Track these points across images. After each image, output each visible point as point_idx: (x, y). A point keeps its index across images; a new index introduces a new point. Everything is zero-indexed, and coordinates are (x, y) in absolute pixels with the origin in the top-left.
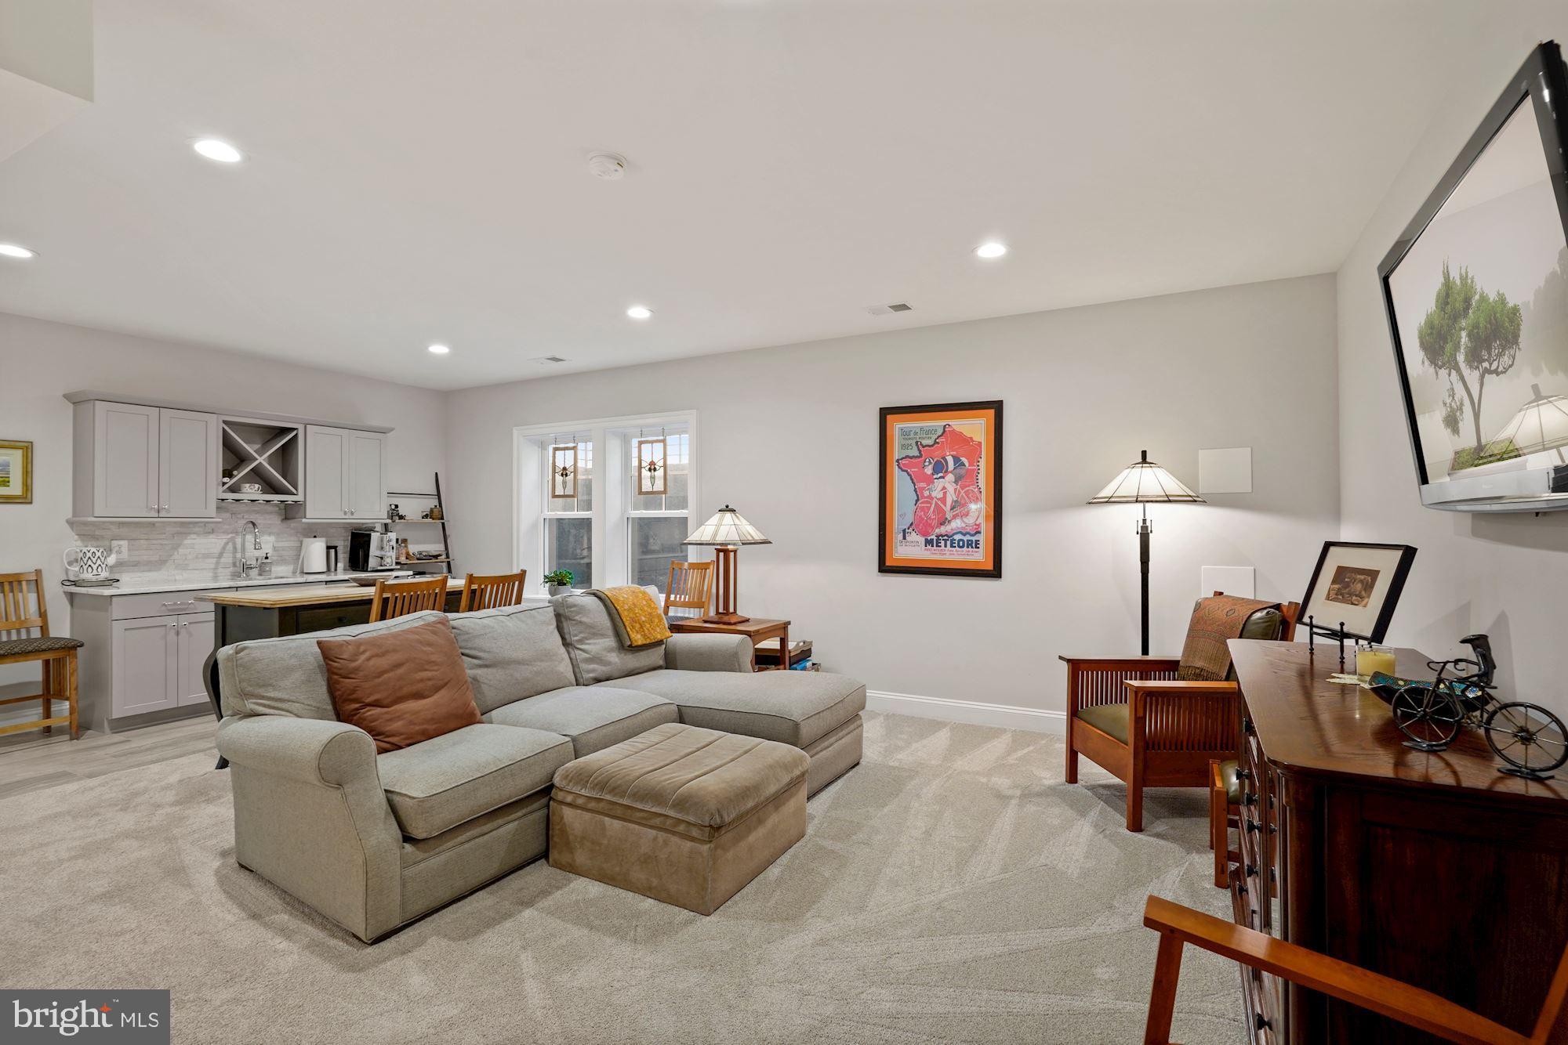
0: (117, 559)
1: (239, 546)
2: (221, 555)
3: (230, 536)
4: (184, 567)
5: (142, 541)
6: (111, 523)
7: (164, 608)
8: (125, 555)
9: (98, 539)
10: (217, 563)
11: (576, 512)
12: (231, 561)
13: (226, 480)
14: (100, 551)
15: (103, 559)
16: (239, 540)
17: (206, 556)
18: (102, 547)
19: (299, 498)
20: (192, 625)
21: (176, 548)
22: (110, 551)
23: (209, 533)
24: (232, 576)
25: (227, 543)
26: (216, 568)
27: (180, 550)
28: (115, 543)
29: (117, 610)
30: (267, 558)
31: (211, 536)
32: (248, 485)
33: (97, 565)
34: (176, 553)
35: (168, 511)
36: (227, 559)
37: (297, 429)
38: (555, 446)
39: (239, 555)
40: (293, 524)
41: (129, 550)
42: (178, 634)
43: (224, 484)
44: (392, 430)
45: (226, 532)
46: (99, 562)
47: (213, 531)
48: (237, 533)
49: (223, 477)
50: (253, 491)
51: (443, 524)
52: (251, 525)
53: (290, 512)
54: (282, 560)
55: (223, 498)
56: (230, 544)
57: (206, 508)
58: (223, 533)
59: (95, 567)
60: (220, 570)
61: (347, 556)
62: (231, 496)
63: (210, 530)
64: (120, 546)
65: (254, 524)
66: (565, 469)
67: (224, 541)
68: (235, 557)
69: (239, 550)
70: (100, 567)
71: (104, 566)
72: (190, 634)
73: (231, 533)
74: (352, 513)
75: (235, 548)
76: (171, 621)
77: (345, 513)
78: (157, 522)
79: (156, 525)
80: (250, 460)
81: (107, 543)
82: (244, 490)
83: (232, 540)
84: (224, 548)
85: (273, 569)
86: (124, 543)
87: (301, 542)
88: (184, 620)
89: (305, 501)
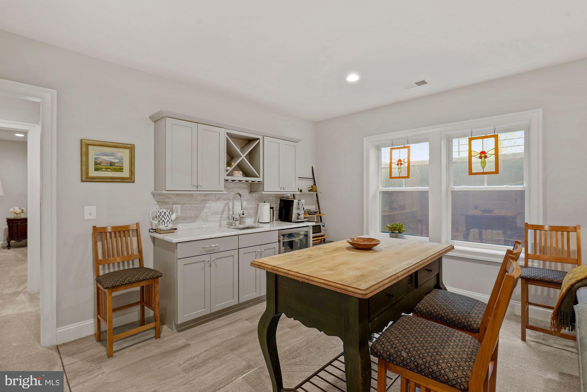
0: (176, 216)
1: (231, 207)
2: (223, 212)
3: (227, 201)
4: (207, 220)
5: (187, 205)
6: (173, 194)
7: (203, 250)
8: (179, 213)
9: (166, 204)
10: (221, 217)
11: (404, 188)
12: (227, 216)
13: (228, 168)
14: (168, 212)
15: (169, 216)
16: (231, 204)
17: (216, 213)
18: (169, 209)
19: (260, 179)
20: (217, 260)
21: (202, 209)
22: (172, 211)
23: (217, 200)
24: (227, 225)
25: (225, 206)
26: (220, 221)
27: (204, 210)
28: (174, 206)
29: (181, 251)
30: (243, 214)
31: (218, 202)
32: (237, 171)
33: (167, 220)
34: (202, 212)
35: (202, 187)
36: (225, 215)
37: (259, 139)
38: (391, 147)
39: (231, 213)
40: (254, 195)
41: (181, 211)
42: (210, 266)
43: (227, 170)
44: (300, 140)
45: (225, 200)
46: (168, 218)
47: (219, 199)
48: (230, 200)
49: (227, 167)
50: (239, 175)
51: (317, 194)
52: (238, 196)
53: (253, 188)
54: (249, 215)
55: (227, 179)
56: (227, 206)
57: (219, 186)
58: (224, 200)
59: (166, 221)
60: (222, 221)
61: (278, 212)
62: (230, 178)
63: (218, 198)
64: (176, 208)
65: (240, 195)
66: (400, 161)
67: (224, 204)
68: (229, 214)
69: (231, 210)
70: (168, 222)
71: (170, 221)
72: (216, 265)
73: (227, 200)
74: (284, 188)
75: (229, 209)
76: (207, 258)
77: (281, 188)
78: (194, 194)
79: (194, 195)
80: (238, 157)
81: (170, 206)
82: (235, 175)
83: (227, 204)
84: (224, 209)
85: (246, 220)
86: (179, 206)
87: (258, 205)
88: (214, 257)
89: (263, 181)
